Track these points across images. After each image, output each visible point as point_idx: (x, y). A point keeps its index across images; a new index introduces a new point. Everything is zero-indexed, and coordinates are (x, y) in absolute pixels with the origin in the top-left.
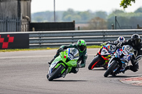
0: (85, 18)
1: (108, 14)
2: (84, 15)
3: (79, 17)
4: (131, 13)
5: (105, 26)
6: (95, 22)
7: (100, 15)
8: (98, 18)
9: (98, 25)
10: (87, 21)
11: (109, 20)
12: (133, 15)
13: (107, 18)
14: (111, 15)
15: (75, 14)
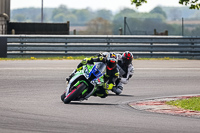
0: (83, 19)
1: (114, 14)
2: (82, 14)
3: (74, 16)
4: (146, 13)
5: (110, 30)
6: (95, 24)
7: (103, 14)
8: (100, 19)
9: (99, 28)
10: (85, 22)
11: (115, 22)
12: (148, 17)
13: (112, 19)
14: (117, 15)
15: (69, 13)
